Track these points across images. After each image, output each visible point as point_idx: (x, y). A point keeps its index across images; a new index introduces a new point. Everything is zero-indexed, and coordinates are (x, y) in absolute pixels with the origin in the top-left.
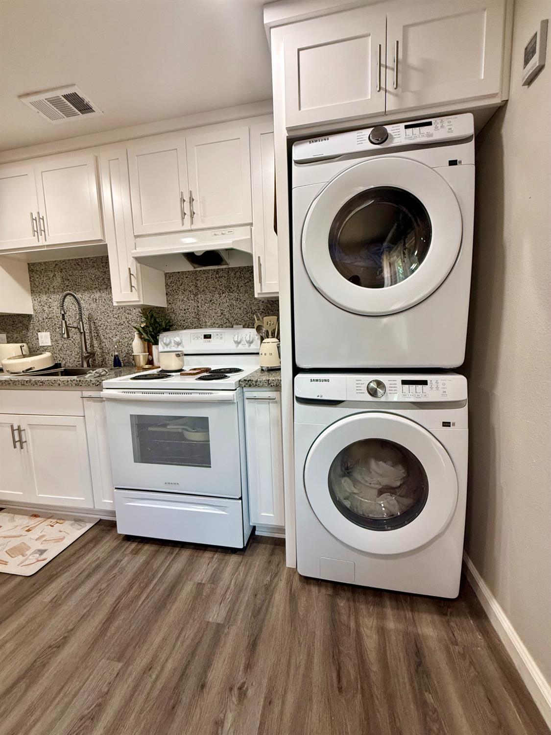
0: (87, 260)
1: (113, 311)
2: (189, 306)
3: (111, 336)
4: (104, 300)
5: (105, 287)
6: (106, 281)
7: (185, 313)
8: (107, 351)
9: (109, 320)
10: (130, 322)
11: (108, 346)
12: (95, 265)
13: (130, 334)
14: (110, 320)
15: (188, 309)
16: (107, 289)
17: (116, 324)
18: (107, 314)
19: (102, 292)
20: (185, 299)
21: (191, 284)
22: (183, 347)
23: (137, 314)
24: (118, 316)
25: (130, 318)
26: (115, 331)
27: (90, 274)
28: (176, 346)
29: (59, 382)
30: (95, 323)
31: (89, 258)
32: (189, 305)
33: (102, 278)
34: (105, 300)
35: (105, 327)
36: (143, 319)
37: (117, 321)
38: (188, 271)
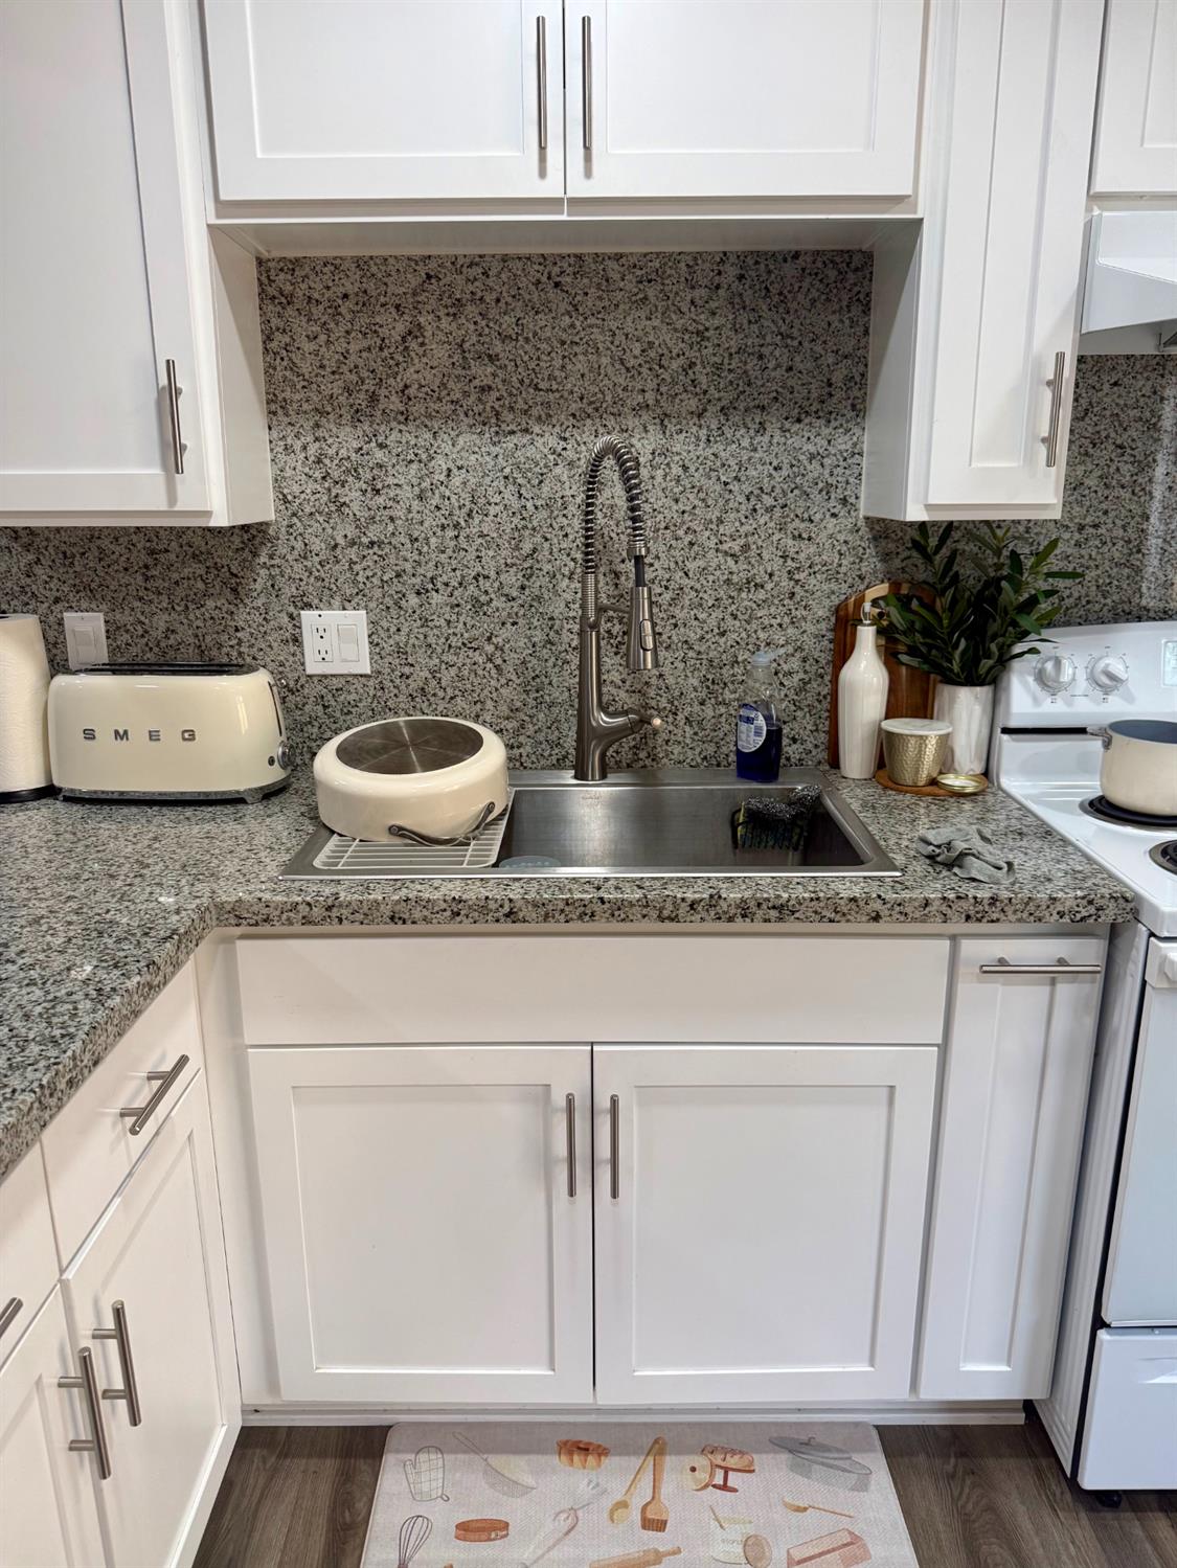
0: (611, 264)
1: (720, 521)
2: (1106, 513)
3: (693, 637)
4: (676, 470)
5: (693, 404)
6: (703, 380)
7: (1078, 544)
8: (664, 703)
9: (691, 566)
10: (801, 576)
11: (671, 681)
12: (651, 293)
13: (791, 631)
14: (702, 563)
15: (1096, 526)
16: (700, 416)
17: (728, 582)
18: (690, 537)
19: (671, 428)
20: (1091, 482)
21: (1135, 413)
22: (1130, 699)
23: (842, 538)
24: (746, 548)
25: (802, 556)
26: (718, 614)
27: (620, 338)
28: (1099, 694)
29: (878, 905)
30: (617, 575)
31: (618, 257)
32: (1104, 506)
33: (681, 361)
34: (685, 468)
35: (667, 596)
36: (871, 563)
37: (734, 568)
38: (1128, 357)
